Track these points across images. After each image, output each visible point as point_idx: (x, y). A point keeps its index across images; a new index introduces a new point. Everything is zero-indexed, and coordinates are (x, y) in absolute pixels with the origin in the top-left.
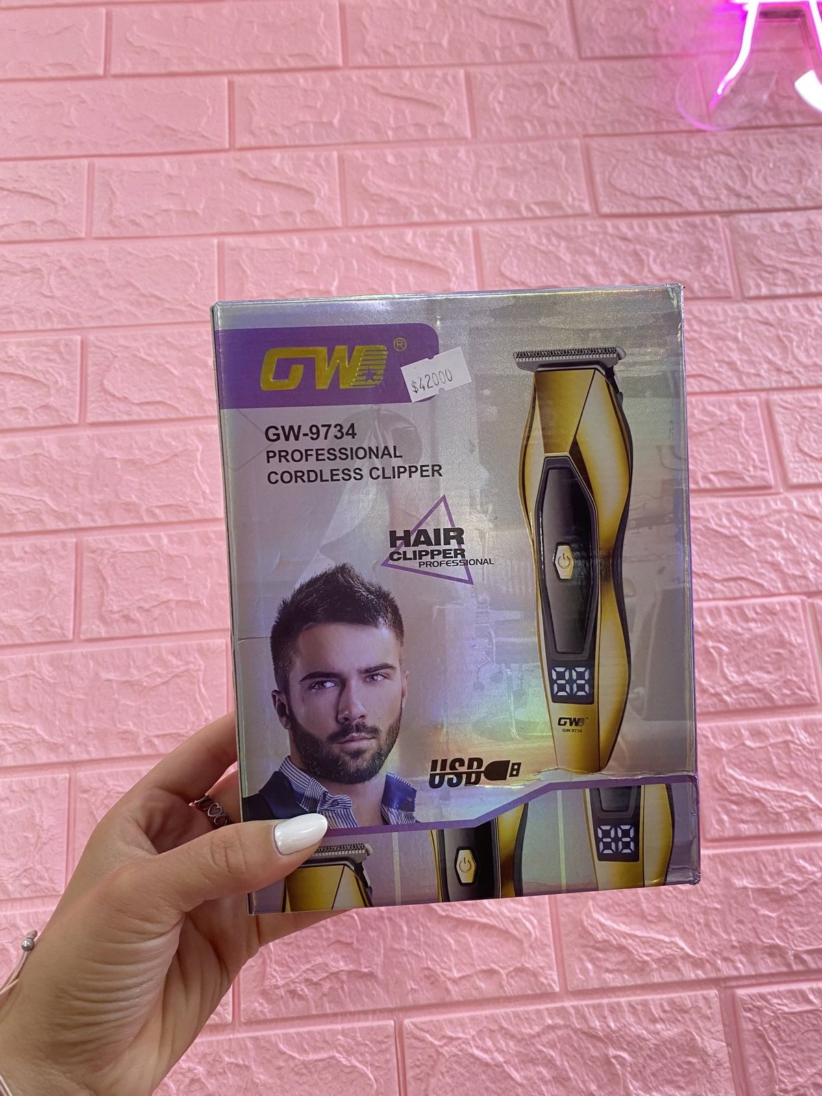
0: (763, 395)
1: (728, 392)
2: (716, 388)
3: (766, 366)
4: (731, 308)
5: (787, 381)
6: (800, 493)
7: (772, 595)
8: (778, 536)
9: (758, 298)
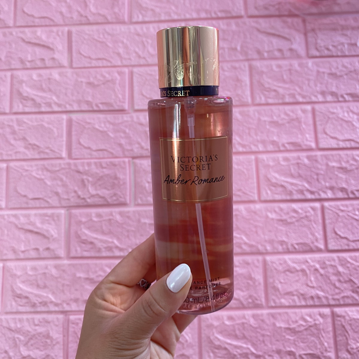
0: (130, 68)
1: (115, 67)
2: (109, 64)
3: (134, 55)
4: (123, 28)
5: (142, 62)
6: (138, 114)
7: (116, 157)
8: (124, 132)
9: (137, 23)
